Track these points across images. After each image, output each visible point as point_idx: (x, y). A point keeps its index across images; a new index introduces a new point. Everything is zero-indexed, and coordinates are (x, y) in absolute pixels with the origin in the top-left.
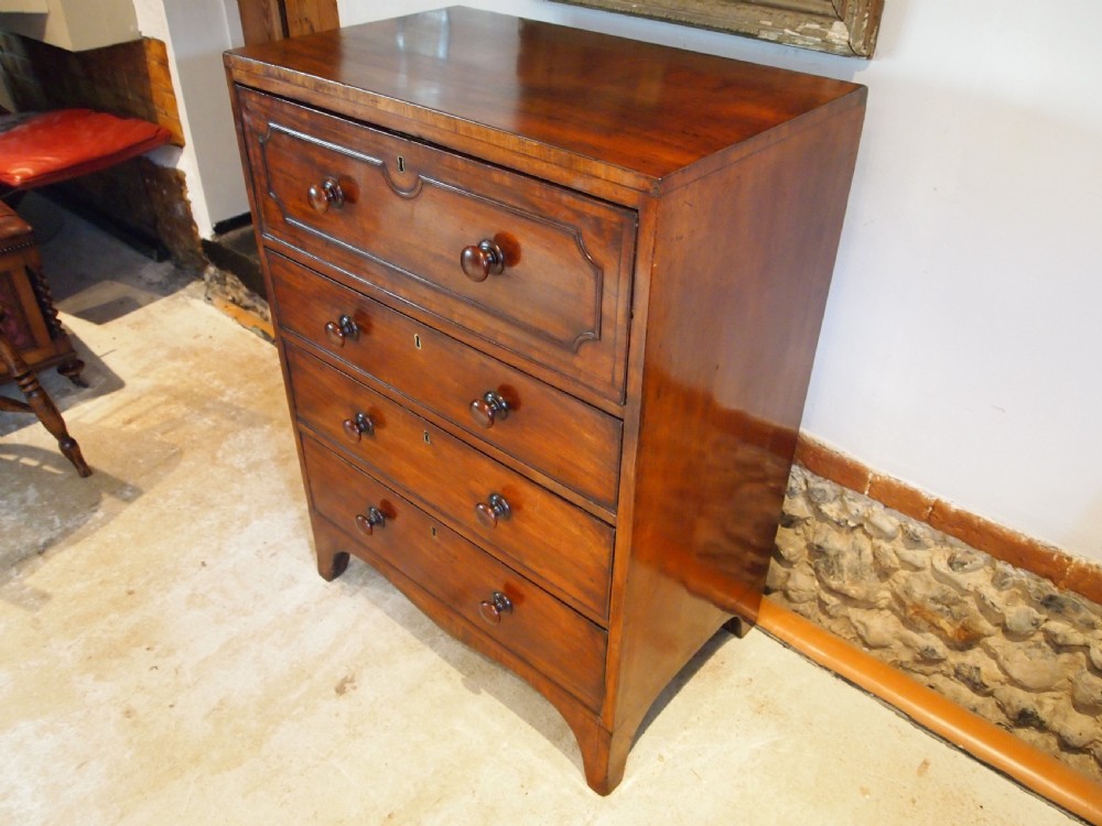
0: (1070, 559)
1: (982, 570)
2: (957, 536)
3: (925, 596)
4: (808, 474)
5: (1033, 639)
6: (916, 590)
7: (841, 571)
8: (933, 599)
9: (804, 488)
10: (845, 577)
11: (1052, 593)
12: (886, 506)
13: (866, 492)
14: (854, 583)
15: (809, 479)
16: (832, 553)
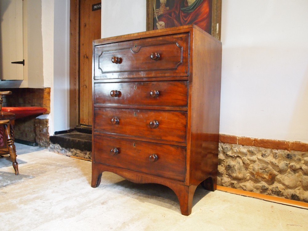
0: (289, 142)
1: (270, 156)
2: (261, 147)
3: (258, 169)
4: (222, 144)
5: (288, 171)
6: (256, 168)
7: (236, 171)
8: (260, 169)
9: (222, 149)
10: (237, 172)
11: (288, 153)
12: (243, 145)
13: (238, 143)
14: (240, 173)
15: (223, 146)
16: (232, 166)
